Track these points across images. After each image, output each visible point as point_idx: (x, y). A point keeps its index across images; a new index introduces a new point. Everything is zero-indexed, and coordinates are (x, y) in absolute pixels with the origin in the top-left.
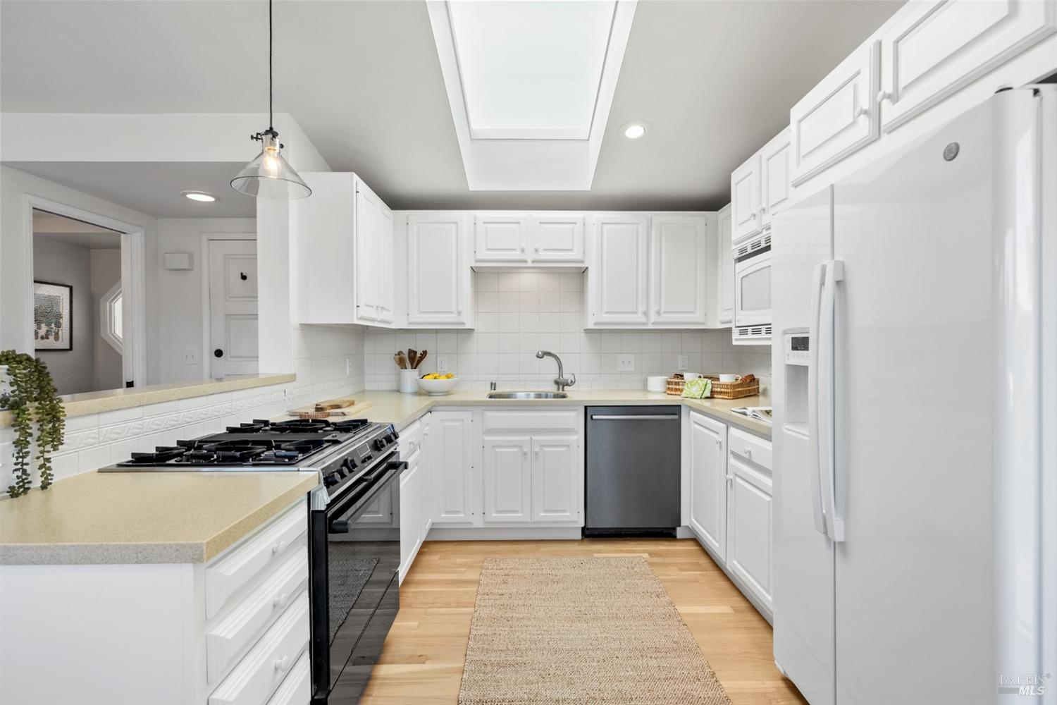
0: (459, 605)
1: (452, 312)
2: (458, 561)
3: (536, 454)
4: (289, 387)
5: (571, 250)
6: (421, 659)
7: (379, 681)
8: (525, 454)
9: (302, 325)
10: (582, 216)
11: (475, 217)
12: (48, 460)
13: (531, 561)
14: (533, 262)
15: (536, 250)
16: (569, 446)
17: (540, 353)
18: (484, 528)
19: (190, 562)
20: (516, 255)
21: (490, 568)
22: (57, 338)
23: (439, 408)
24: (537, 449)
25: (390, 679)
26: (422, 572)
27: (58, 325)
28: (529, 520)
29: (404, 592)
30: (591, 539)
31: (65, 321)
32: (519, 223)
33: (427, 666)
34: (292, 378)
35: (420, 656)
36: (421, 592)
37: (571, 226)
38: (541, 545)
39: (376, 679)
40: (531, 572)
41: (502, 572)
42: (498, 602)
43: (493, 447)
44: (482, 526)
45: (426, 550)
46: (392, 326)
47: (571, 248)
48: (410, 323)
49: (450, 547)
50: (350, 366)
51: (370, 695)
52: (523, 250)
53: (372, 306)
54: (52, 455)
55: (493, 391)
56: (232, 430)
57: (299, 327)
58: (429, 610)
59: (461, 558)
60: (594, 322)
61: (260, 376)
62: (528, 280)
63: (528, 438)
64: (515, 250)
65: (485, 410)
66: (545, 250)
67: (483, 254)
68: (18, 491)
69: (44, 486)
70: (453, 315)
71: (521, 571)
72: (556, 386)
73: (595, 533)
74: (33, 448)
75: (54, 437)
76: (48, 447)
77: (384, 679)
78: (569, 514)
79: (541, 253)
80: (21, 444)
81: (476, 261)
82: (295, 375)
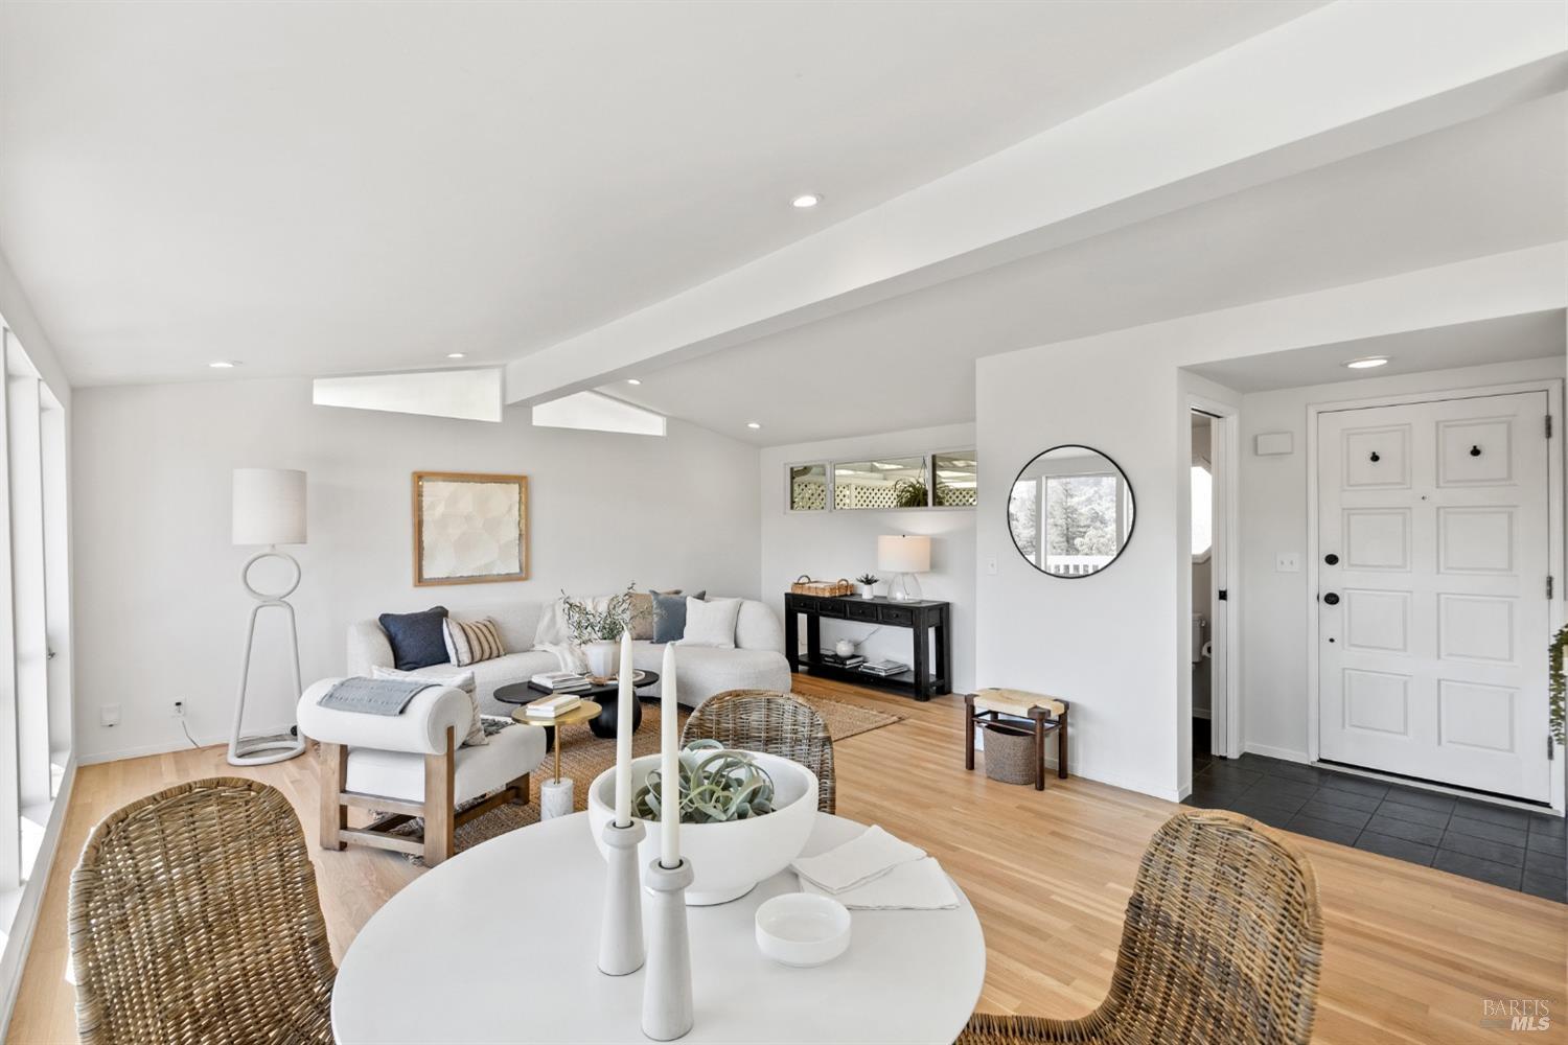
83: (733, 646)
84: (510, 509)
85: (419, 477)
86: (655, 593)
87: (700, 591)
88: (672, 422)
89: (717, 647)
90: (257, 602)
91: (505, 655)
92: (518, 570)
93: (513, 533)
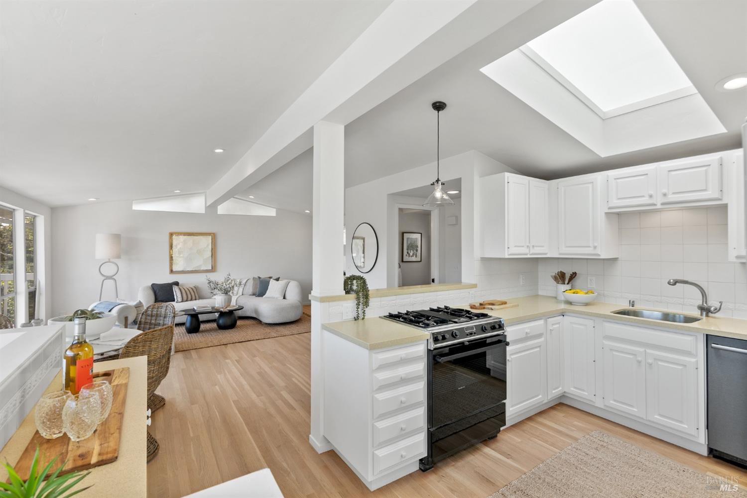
0: (553, 445)
1: (589, 247)
2: (576, 423)
3: (651, 365)
4: (472, 291)
5: (705, 190)
6: (508, 456)
7: (482, 453)
8: (639, 362)
9: (481, 258)
10: (719, 157)
11: (608, 176)
12: (364, 311)
13: (634, 447)
14: (663, 204)
15: (665, 195)
16: (685, 366)
17: (672, 281)
18: (604, 409)
19: (367, 349)
20: (645, 200)
21: (595, 436)
22: (416, 256)
23: (569, 314)
24: (650, 361)
25: (487, 455)
26: (545, 419)
27: (417, 251)
28: (644, 418)
29: (526, 423)
30: (718, 460)
31: (419, 249)
32: (647, 174)
33: (509, 461)
34: (475, 286)
35: (509, 455)
36: (536, 427)
37: (704, 169)
38: (655, 442)
39: (482, 451)
40: (625, 454)
41: (602, 443)
42: (580, 456)
43: (611, 350)
44: (602, 407)
45: (559, 408)
46: (548, 256)
47: (705, 188)
48: (560, 254)
49: (578, 413)
50: (523, 279)
51: (474, 455)
52: (651, 196)
53: (523, 246)
54: (366, 309)
55: (631, 307)
56: (432, 310)
57: (480, 259)
58: (532, 438)
59: (578, 422)
60: (736, 255)
61: (462, 284)
62: (672, 217)
63: (642, 350)
64: (643, 196)
65: (604, 321)
66: (674, 193)
67: (615, 202)
68: (356, 319)
69: (363, 319)
70: (591, 249)
71: (618, 449)
72: (699, 311)
73: (725, 457)
74: (361, 307)
75: (366, 304)
76: (365, 307)
77: (484, 453)
78: (686, 426)
79: (669, 196)
80: (358, 304)
81: (609, 208)
82: (476, 285)
83: (283, 298)
84: (208, 245)
85: (171, 235)
86: (259, 278)
87: (278, 277)
88: (278, 211)
89: (277, 298)
90: (104, 278)
91: (199, 299)
92: (211, 269)
93: (208, 254)
